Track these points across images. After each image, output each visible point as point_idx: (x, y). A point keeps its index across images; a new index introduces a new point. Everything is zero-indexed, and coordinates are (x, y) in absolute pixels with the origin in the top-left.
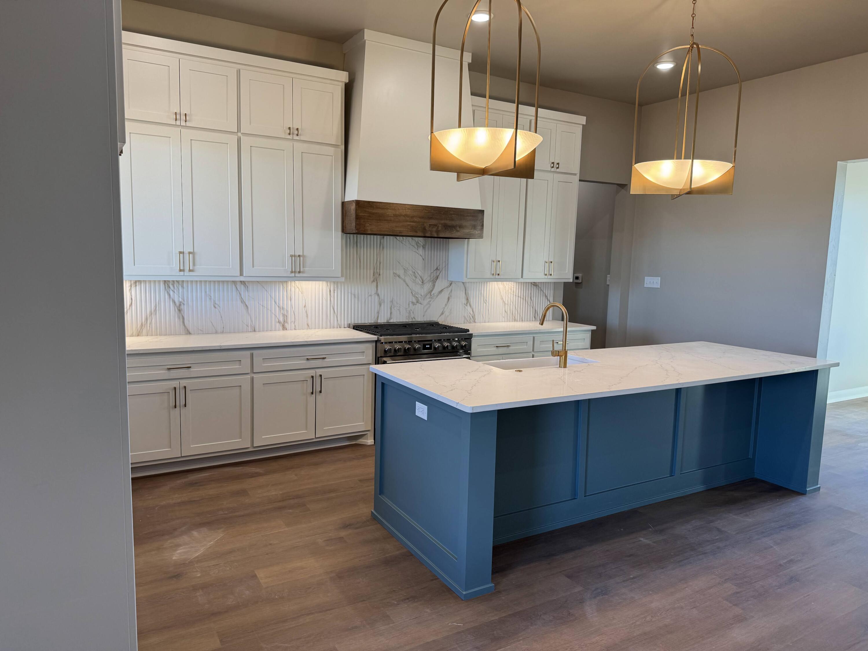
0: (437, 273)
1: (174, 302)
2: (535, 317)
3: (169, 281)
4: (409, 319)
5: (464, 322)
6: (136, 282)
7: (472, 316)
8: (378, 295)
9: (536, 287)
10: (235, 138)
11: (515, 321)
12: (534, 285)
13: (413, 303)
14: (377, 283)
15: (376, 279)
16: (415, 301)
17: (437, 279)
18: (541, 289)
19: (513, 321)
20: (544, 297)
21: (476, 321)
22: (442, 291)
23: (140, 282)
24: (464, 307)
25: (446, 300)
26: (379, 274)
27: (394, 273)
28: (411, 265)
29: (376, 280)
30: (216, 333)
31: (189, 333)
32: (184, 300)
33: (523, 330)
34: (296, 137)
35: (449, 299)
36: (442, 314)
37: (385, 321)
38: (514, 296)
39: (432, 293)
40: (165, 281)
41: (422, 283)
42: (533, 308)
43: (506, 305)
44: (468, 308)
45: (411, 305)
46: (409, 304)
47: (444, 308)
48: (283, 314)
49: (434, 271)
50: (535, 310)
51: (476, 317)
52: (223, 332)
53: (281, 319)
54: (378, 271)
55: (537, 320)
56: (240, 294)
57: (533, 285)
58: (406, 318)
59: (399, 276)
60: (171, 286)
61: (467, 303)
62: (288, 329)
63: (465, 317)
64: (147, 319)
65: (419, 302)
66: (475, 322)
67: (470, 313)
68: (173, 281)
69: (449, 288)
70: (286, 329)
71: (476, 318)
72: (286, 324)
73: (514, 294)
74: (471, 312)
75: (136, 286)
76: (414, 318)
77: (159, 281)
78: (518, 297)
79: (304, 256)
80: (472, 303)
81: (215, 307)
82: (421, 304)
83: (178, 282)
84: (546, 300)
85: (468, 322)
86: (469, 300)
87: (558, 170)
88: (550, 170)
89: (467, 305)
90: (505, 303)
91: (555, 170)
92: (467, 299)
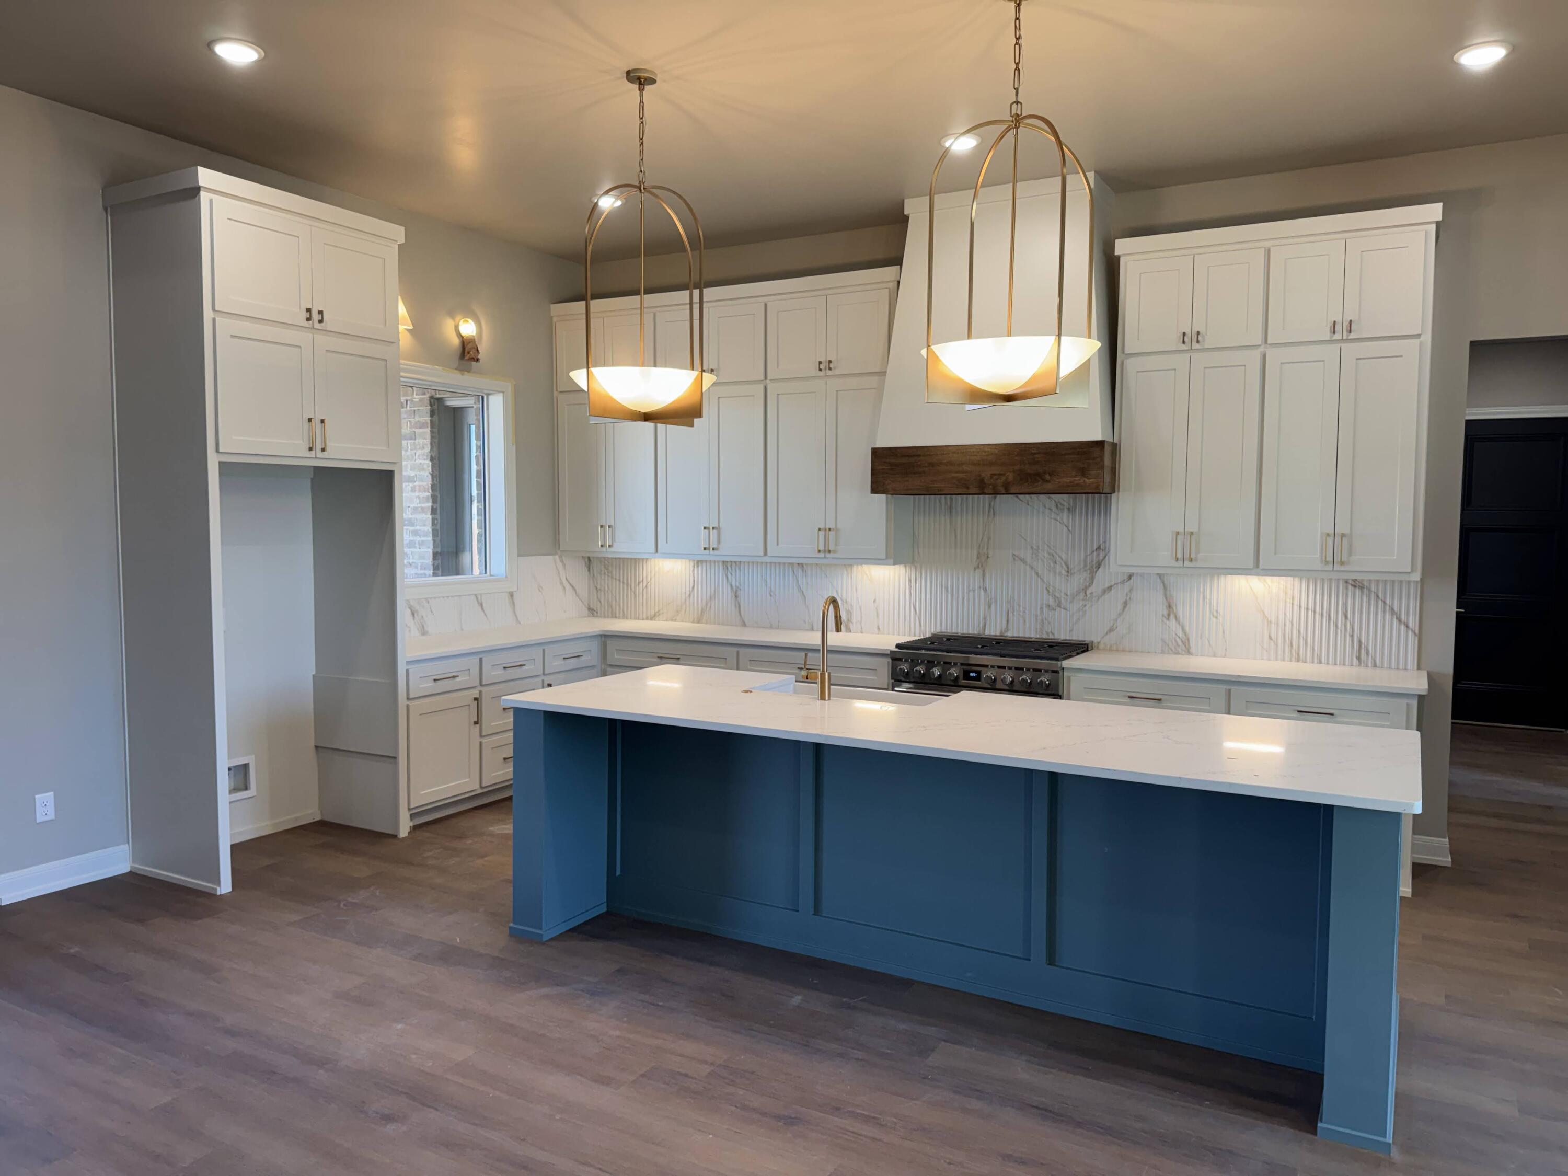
0: (1098, 555)
1: (731, 586)
2: (1359, 658)
3: (727, 562)
4: (1043, 634)
5: (1162, 650)
6: (698, 562)
7: (1182, 642)
8: (985, 590)
9: (1362, 592)
10: (761, 387)
11: (1298, 660)
12: (1355, 587)
13: (1048, 606)
14: (984, 571)
15: (982, 562)
16: (1051, 602)
17: (1099, 568)
18: (1378, 596)
19: (1293, 659)
20: (1388, 616)
21: (1193, 650)
22: (1110, 588)
23: (702, 561)
24: (1163, 621)
25: (1120, 607)
26: (988, 557)
27: (1014, 555)
28: (1049, 544)
29: (982, 566)
30: (771, 627)
31: (744, 624)
32: (740, 585)
33: (1323, 680)
34: (829, 373)
35: (1125, 604)
36: (1111, 630)
37: (998, 634)
38: (1295, 607)
39: (1088, 592)
40: (723, 562)
41: (1066, 574)
42: (1352, 636)
43: (1273, 625)
44: (1172, 622)
45: (1045, 610)
46: (1042, 608)
47: (1116, 620)
48: (846, 609)
49: (1093, 552)
50: (1360, 642)
52: (778, 628)
54: (985, 550)
55: (1367, 666)
56: (798, 581)
57: (1350, 587)
58: (1036, 632)
59: (1023, 561)
60: (729, 568)
61: (1169, 615)
62: (852, 631)
63: (1163, 641)
64: (706, 604)
65: (1062, 606)
66: (1189, 652)
67: (1176, 634)
68: (731, 562)
69: (1126, 584)
70: (850, 631)
71: (1191, 645)
72: (850, 624)
73: (1295, 603)
74: (1180, 634)
75: (698, 567)
76: (1051, 632)
77: (718, 562)
78: (1307, 609)
79: (837, 530)
80: (1181, 617)
81: (771, 596)
82: (1065, 609)
83: (735, 562)
84: (1395, 621)
85: (1172, 650)
86: (1174, 608)
87: (1352, 336)
88: (1328, 338)
89: (1168, 619)
90: (1271, 622)
91: (1345, 337)
92: (1170, 607)
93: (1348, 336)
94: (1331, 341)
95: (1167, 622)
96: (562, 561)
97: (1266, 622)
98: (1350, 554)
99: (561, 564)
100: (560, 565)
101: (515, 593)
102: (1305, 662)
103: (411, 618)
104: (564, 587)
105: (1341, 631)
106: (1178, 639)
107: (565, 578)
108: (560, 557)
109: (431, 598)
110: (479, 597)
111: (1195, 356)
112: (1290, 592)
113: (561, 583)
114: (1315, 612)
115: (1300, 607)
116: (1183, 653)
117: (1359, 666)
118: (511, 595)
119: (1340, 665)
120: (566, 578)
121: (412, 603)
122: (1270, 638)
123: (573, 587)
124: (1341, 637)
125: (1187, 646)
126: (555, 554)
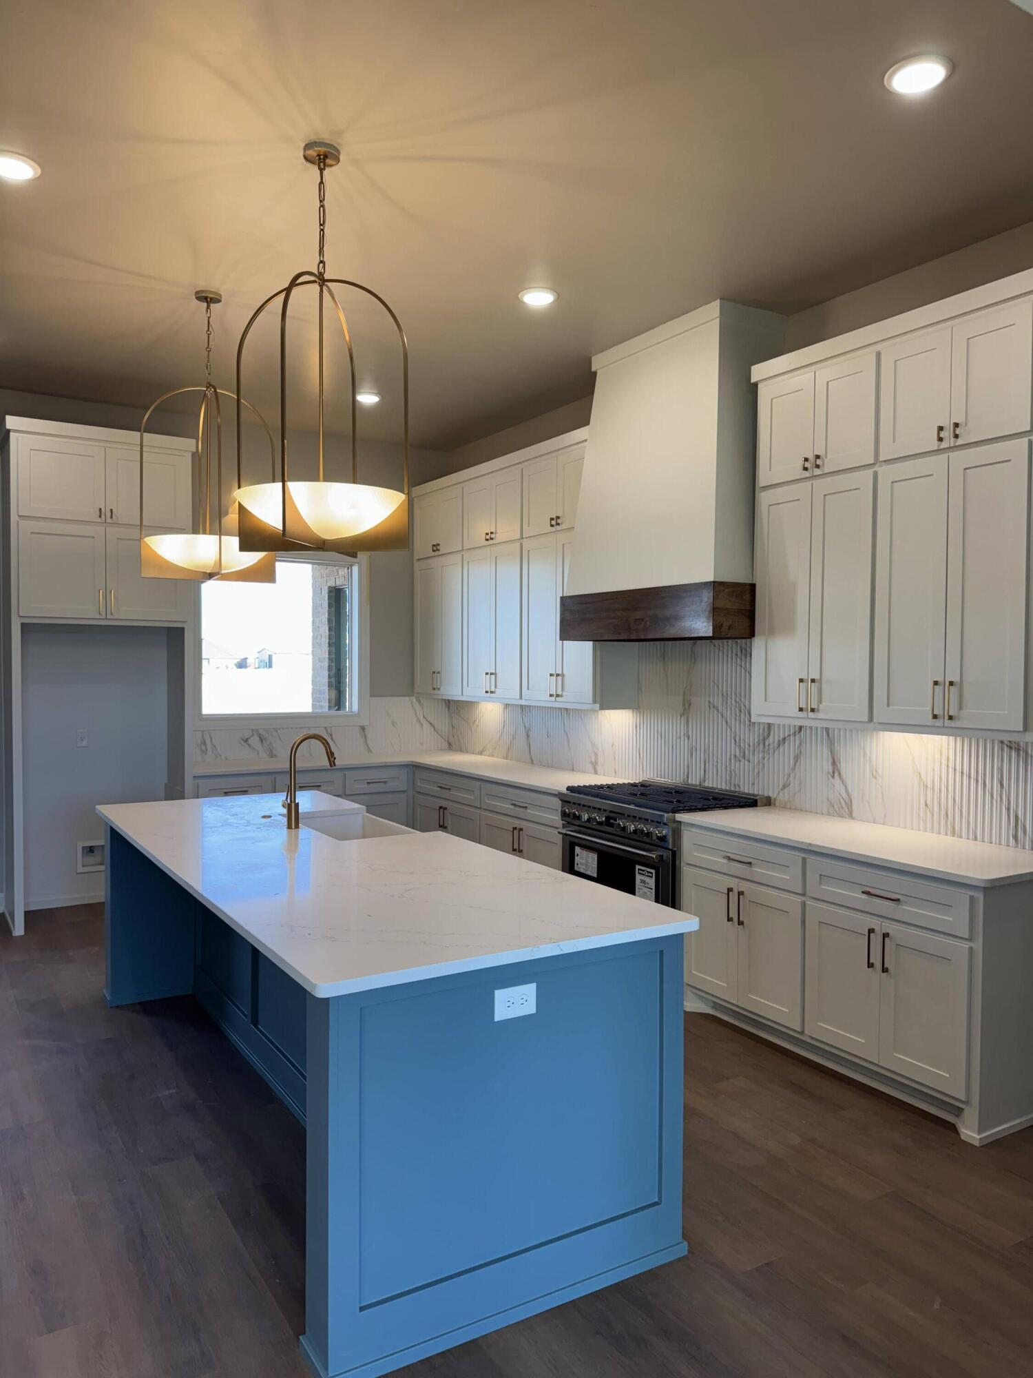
2: (1016, 837)
5: (828, 811)
7: (845, 802)
8: (688, 737)
13: (735, 757)
14: (688, 718)
15: (686, 709)
19: (949, 833)
21: (854, 814)
24: (828, 779)
25: (792, 762)
27: (709, 702)
28: (735, 691)
29: (686, 712)
34: (558, 528)
36: (785, 785)
37: (698, 784)
42: (1008, 809)
43: (929, 790)
44: (837, 781)
45: (734, 761)
46: (730, 760)
50: (1017, 817)
51: (855, 807)
53: (593, 760)
54: (688, 697)
55: (1024, 848)
58: (727, 784)
59: (718, 707)
61: (834, 772)
62: (599, 773)
67: (840, 794)
69: (797, 736)
74: (844, 795)
78: (962, 773)
80: (844, 775)
86: (838, 765)
87: (960, 442)
88: (936, 448)
89: (833, 777)
90: (927, 787)
91: (952, 445)
92: (834, 763)
93: (955, 442)
94: (939, 451)
95: (832, 780)
96: (420, 702)
97: (922, 784)
98: (961, 708)
99: (417, 704)
100: (417, 706)
101: (366, 727)
102: (961, 837)
103: (260, 744)
104: (422, 725)
105: (996, 802)
106: (841, 800)
107: (422, 716)
108: (417, 699)
109: (279, 729)
110: (329, 729)
111: (817, 482)
112: (945, 752)
113: (418, 720)
114: (970, 777)
115: (955, 770)
116: (847, 816)
117: (1015, 847)
118: (363, 728)
119: (995, 843)
120: (424, 717)
121: (261, 732)
122: (926, 805)
123: (431, 724)
124: (996, 808)
125: (850, 808)
126: (412, 696)
